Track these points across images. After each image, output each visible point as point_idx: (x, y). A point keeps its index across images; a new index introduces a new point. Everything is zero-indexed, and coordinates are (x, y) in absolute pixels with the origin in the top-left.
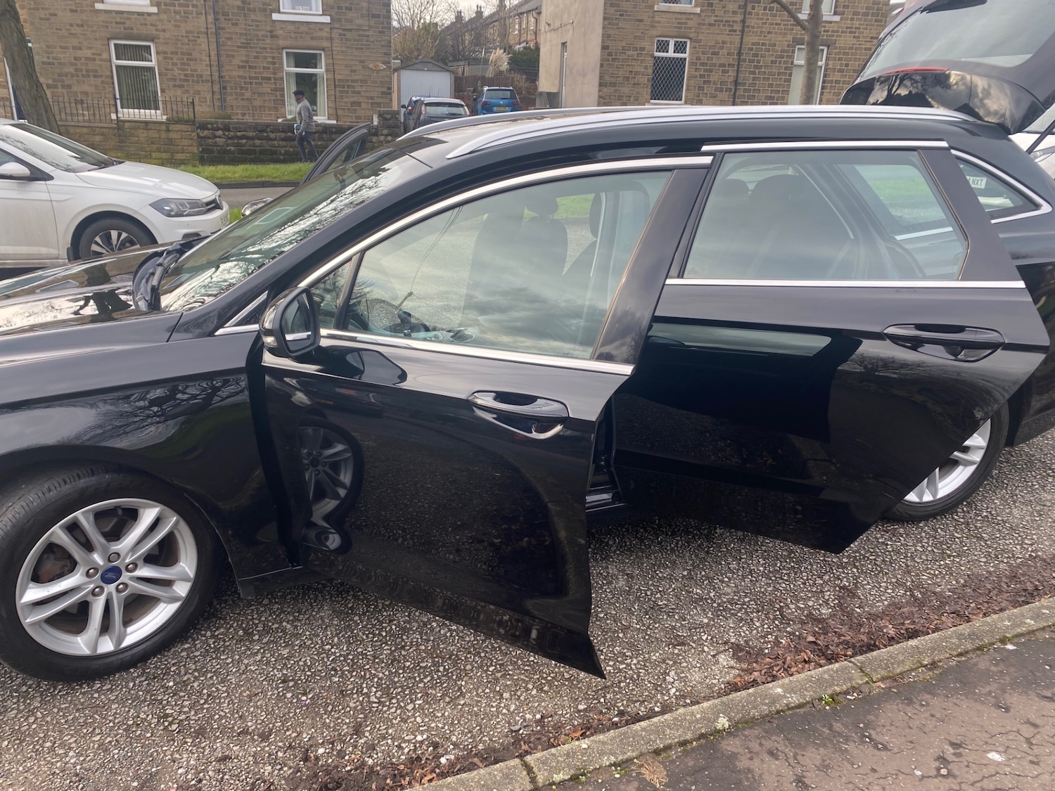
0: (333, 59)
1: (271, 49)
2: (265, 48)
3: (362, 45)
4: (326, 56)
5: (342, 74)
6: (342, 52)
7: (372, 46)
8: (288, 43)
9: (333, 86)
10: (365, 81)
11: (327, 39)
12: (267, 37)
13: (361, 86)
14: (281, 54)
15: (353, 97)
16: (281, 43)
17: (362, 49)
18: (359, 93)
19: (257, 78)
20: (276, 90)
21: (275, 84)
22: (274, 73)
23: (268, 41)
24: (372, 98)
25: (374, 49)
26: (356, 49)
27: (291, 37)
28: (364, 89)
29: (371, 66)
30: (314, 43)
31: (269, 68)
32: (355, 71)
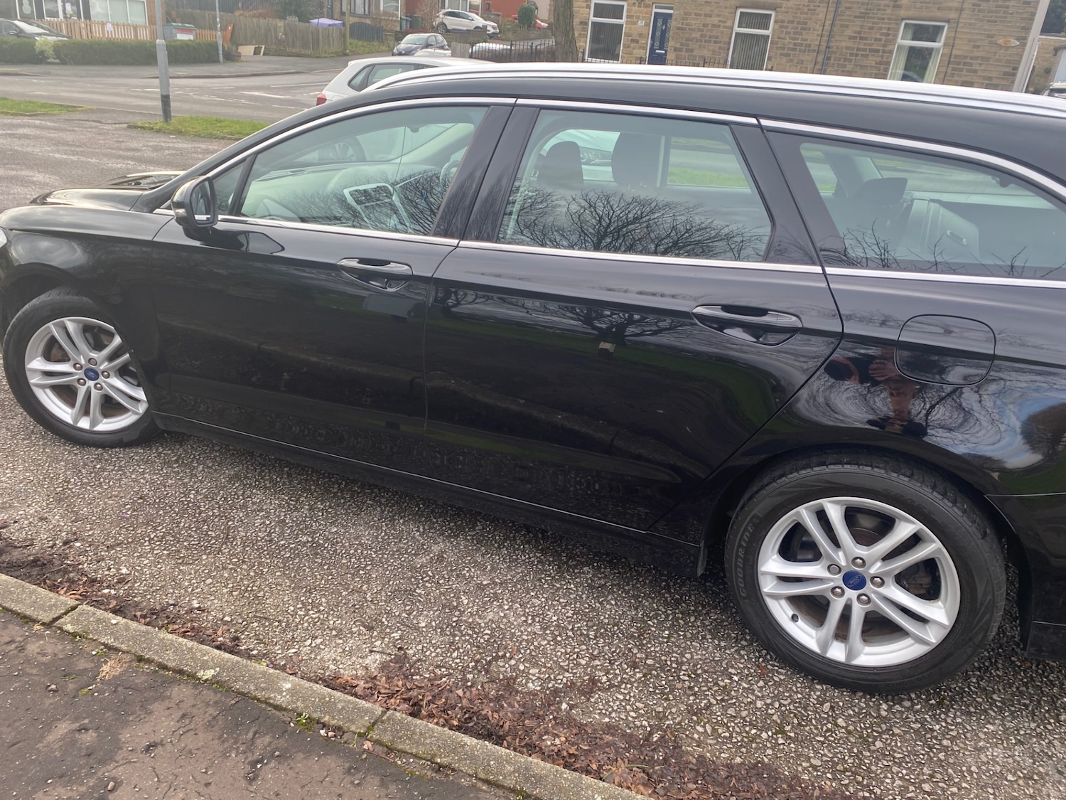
0: (956, 32)
1: (890, 19)
2: (883, 19)
3: (996, 17)
4: (949, 28)
5: (962, 48)
6: (970, 24)
7: (1008, 19)
8: (910, 13)
9: (947, 62)
10: (987, 59)
11: (956, 9)
12: (889, 6)
13: (980, 64)
14: (899, 25)
15: (966, 76)
16: (902, 13)
17: (996, 21)
18: (975, 71)
19: (865, 50)
20: (880, 63)
21: (882, 57)
22: (885, 46)
23: (889, 11)
24: (990, 78)
25: (1010, 22)
26: (988, 21)
27: (915, 8)
28: (983, 68)
29: (1001, 41)
30: (939, 14)
31: (880, 40)
32: (978, 47)
